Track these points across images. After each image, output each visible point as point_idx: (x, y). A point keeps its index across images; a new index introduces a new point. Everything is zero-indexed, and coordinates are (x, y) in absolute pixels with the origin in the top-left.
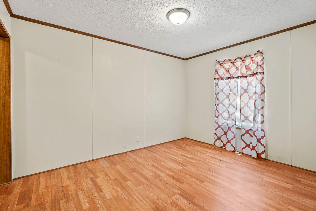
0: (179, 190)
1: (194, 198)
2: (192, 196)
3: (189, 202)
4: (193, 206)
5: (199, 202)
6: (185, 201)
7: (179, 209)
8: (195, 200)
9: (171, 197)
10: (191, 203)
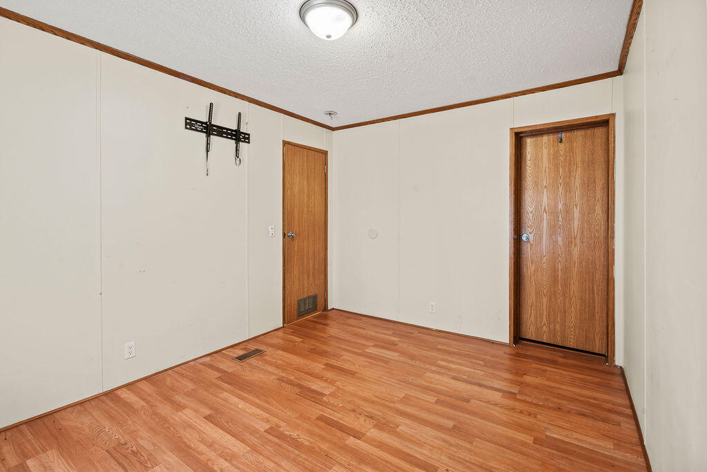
0: (326, 403)
2: (302, 395)
3: (308, 387)
4: (303, 383)
7: (322, 377)
8: (298, 391)
9: (338, 388)
10: (304, 386)
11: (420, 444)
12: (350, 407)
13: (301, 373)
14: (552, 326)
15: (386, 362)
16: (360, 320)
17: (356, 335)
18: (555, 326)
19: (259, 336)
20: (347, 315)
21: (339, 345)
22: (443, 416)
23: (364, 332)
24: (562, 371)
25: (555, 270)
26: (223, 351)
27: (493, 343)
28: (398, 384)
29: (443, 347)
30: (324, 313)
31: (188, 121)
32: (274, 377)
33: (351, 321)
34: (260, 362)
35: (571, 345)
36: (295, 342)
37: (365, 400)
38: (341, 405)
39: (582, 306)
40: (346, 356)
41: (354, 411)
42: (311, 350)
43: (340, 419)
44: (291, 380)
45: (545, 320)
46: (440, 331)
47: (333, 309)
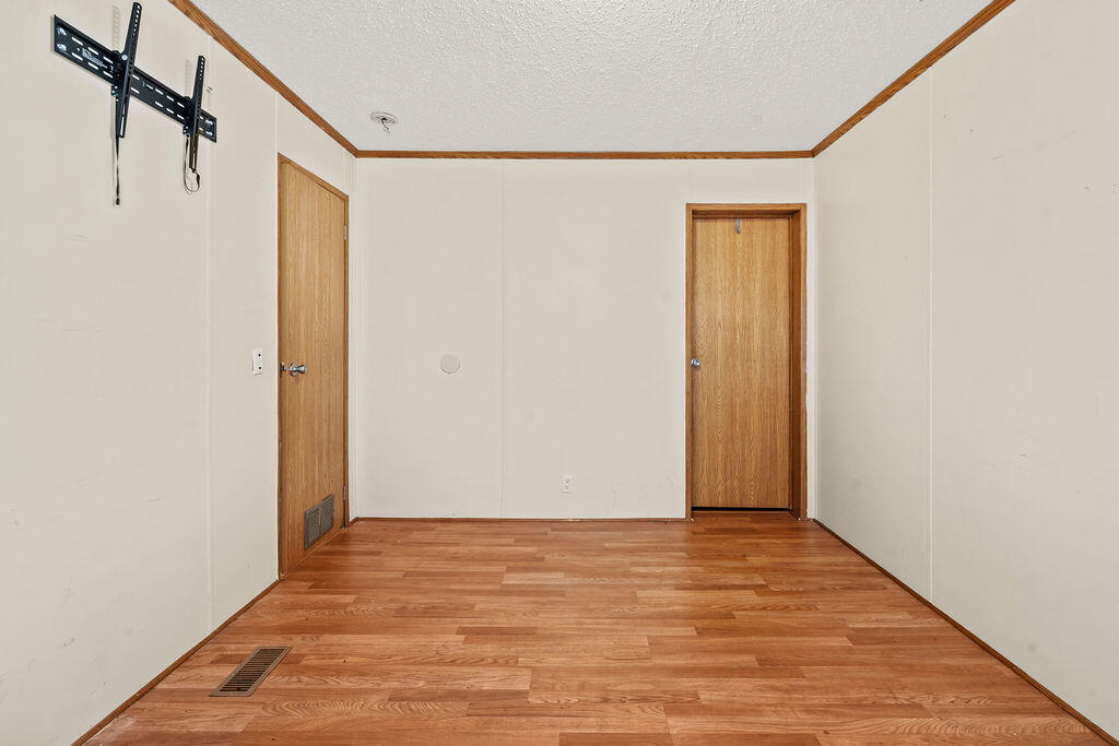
0: (540, 706)
1: (470, 712)
2: (483, 712)
3: (475, 689)
4: (455, 687)
5: (449, 709)
6: (487, 686)
7: (482, 660)
8: (464, 706)
9: (533, 670)
10: (466, 692)
11: (756, 710)
12: (592, 696)
13: (430, 668)
14: (728, 483)
15: (562, 594)
16: (433, 529)
17: (454, 558)
18: (732, 482)
19: (234, 618)
20: (399, 525)
21: (444, 587)
22: (728, 651)
23: (461, 550)
24: (775, 541)
25: (732, 406)
26: (160, 686)
27: (665, 522)
28: (618, 624)
29: (613, 545)
30: (345, 530)
31: (62, 31)
32: (374, 699)
33: (417, 536)
34: (304, 679)
35: (751, 504)
36: (345, 606)
37: (599, 672)
38: (574, 700)
39: (762, 450)
40: (482, 603)
41: (606, 700)
42: (398, 611)
43: (602, 726)
44: (425, 692)
45: (720, 477)
46: (582, 521)
47: (357, 519)
